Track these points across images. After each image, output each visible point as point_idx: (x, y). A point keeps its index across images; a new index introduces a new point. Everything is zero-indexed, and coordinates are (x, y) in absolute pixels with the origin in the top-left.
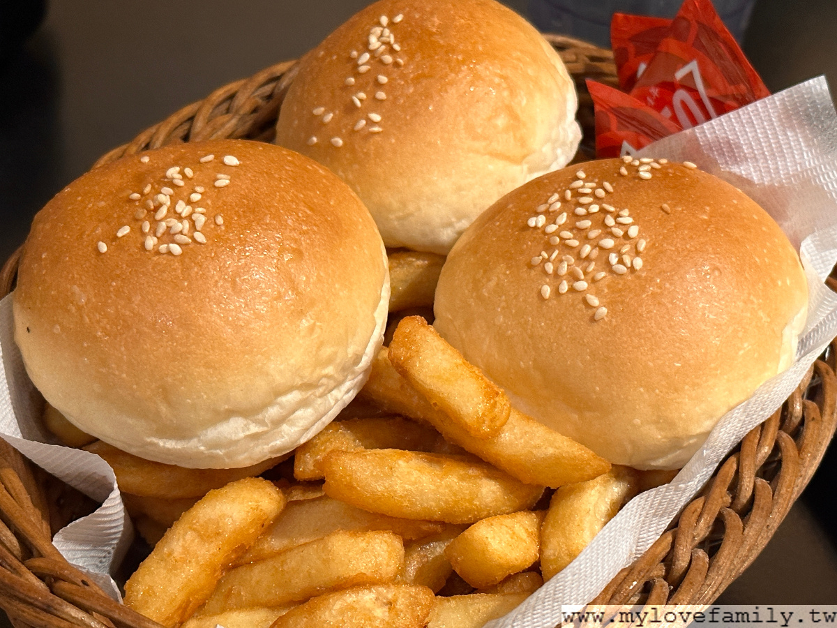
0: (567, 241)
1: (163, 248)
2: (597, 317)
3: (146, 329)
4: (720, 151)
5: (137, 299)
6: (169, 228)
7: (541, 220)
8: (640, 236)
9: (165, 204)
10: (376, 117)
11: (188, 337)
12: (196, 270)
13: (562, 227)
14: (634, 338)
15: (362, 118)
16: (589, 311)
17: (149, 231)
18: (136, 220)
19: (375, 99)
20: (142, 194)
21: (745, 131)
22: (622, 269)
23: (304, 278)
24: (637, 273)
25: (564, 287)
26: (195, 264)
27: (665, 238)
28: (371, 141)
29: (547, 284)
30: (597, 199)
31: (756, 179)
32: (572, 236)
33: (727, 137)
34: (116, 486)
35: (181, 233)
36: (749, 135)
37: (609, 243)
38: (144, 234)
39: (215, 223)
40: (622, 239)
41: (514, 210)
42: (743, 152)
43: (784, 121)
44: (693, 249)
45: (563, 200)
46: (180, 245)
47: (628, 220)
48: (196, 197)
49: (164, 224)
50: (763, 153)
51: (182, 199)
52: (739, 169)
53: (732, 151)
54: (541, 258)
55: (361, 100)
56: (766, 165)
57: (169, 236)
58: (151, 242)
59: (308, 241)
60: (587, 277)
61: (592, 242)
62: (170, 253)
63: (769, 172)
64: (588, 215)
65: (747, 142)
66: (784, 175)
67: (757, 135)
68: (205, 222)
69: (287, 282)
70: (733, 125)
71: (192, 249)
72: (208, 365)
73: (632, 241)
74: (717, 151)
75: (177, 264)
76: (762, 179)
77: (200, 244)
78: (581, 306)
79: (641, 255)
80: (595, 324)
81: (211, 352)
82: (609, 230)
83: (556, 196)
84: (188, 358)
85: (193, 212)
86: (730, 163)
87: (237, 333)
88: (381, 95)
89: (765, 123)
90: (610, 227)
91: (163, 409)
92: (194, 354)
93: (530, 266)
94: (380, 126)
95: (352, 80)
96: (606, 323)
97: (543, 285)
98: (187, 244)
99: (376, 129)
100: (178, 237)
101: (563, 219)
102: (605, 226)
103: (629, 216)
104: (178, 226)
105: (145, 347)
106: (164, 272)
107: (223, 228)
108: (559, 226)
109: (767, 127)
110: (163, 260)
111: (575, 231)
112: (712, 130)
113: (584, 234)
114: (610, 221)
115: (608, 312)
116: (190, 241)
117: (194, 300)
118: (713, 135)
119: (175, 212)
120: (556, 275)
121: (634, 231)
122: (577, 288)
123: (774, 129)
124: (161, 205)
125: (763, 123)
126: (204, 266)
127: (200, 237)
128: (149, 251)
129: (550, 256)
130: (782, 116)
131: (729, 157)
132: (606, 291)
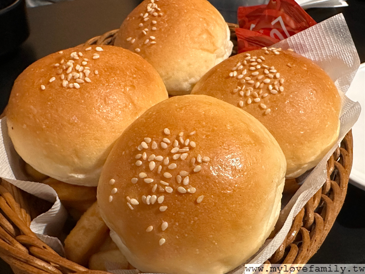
0: (249, 81)
1: (71, 85)
2: (266, 113)
3: (65, 123)
4: (297, 48)
5: (60, 109)
6: (73, 77)
7: (235, 73)
8: (281, 77)
9: (70, 66)
10: (153, 38)
11: (85, 126)
12: (87, 94)
13: (245, 76)
14: (283, 122)
15: (147, 39)
16: (262, 111)
17: (64, 79)
18: (58, 74)
19: (152, 31)
20: (60, 64)
21: (308, 39)
22: (275, 92)
23: (137, 98)
24: (282, 93)
25: (250, 101)
26: (86, 92)
27: (291, 78)
28: (152, 47)
29: (241, 100)
30: (259, 63)
31: (312, 59)
32: (250, 79)
33: (300, 42)
34: (57, 198)
35: (79, 78)
36: (309, 40)
37: (268, 81)
38: (62, 80)
39: (95, 74)
40: (273, 79)
41: (221, 71)
42: (307, 48)
43: (325, 33)
44: (304, 82)
45: (243, 65)
46: (79, 84)
47: (275, 71)
48: (85, 63)
49: (71, 75)
50: (315, 48)
51: (79, 64)
52: (305, 55)
53: (302, 48)
54: (238, 89)
55: (146, 32)
56: (316, 52)
57: (74, 80)
58: (65, 83)
59: (137, 82)
60: (259, 96)
61: (259, 81)
62: (74, 88)
63: (318, 55)
64: (257, 70)
65: (308, 43)
66: (325, 56)
67: (313, 40)
68: (90, 74)
69: (129, 100)
70: (303, 37)
71: (84, 85)
72: (96, 139)
73: (278, 80)
74: (296, 48)
75: (78, 92)
76: (315, 58)
77: (88, 83)
78: (258, 109)
79: (282, 85)
80: (265, 116)
81: (97, 132)
82: (267, 75)
83: (239, 64)
84: (86, 136)
85: (84, 69)
86: (301, 52)
87: (108, 123)
88: (154, 28)
89: (316, 35)
90: (268, 74)
91: (76, 160)
92: (89, 133)
93: (233, 93)
94: (155, 41)
95: (142, 24)
96: (270, 116)
97: (239, 101)
98: (82, 83)
99: (153, 42)
100: (78, 80)
101: (245, 72)
102: (265, 74)
103: (275, 69)
104: (78, 75)
105: (65, 131)
106: (72, 96)
107: (98, 76)
108: (244, 75)
109: (317, 37)
110: (71, 91)
111: (251, 77)
112: (294, 39)
113: (255, 78)
114: (267, 71)
115: (271, 111)
116: (83, 81)
117: (87, 108)
118: (294, 41)
119: (76, 70)
120: (245, 96)
121: (278, 75)
122: (256, 101)
123: (320, 37)
124: (69, 67)
125: (315, 35)
126: (91, 93)
127: (88, 80)
128: (64, 87)
129: (242, 88)
130: (324, 31)
131: (301, 50)
132: (269, 101)
